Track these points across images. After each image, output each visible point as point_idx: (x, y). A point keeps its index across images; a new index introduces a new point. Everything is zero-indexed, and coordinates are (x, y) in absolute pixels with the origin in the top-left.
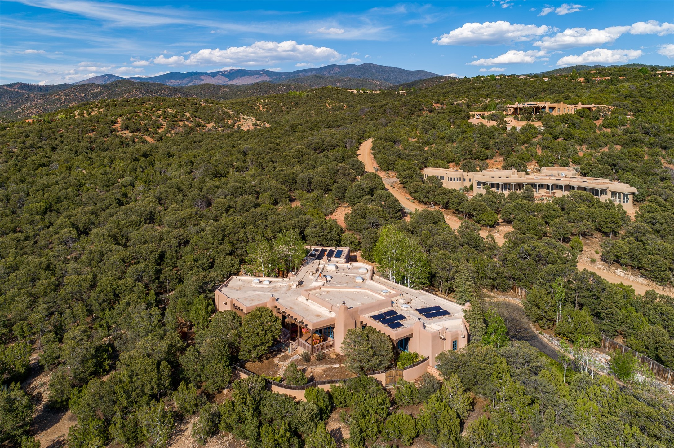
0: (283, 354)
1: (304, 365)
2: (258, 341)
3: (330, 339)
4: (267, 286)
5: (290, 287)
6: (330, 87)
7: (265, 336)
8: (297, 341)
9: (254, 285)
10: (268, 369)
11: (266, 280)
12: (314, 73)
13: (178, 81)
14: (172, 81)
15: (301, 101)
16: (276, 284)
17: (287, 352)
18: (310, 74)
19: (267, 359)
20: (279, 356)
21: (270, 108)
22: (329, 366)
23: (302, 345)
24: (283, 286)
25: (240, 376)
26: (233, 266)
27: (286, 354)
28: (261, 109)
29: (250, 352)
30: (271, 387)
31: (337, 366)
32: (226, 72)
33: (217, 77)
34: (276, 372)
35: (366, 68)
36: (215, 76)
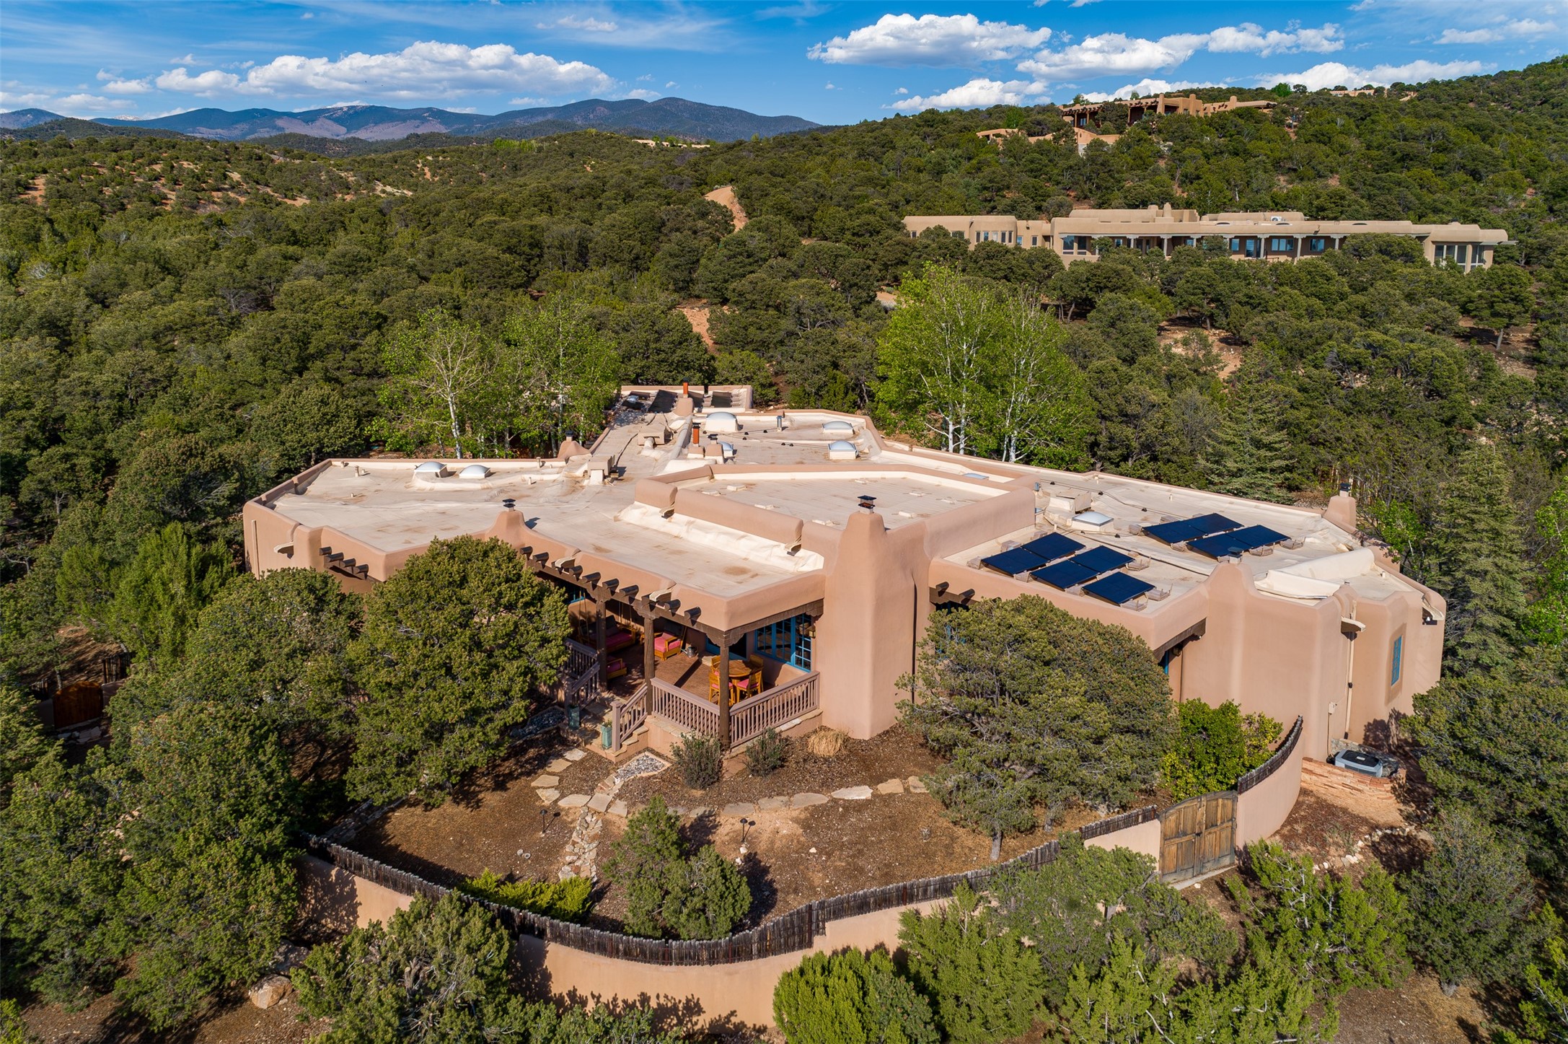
0: (576, 755)
1: (692, 803)
2: (450, 700)
3: (790, 673)
4: (478, 486)
5: (574, 486)
6: (594, 131)
7: (485, 675)
8: (642, 689)
9: (419, 484)
10: (510, 837)
11: (470, 471)
12: (550, 117)
13: (219, 131)
14: (203, 130)
15: (525, 162)
16: (516, 479)
17: (595, 745)
18: (540, 119)
19: (500, 785)
20: (557, 765)
21: (451, 176)
22: (820, 799)
23: (666, 705)
24: (545, 484)
25: (353, 893)
26: (329, 423)
27: (592, 755)
28: (428, 175)
29: (406, 759)
30: (542, 954)
31: (862, 793)
32: (340, 113)
33: (318, 123)
34: (551, 851)
35: (669, 110)
36: (313, 121)
